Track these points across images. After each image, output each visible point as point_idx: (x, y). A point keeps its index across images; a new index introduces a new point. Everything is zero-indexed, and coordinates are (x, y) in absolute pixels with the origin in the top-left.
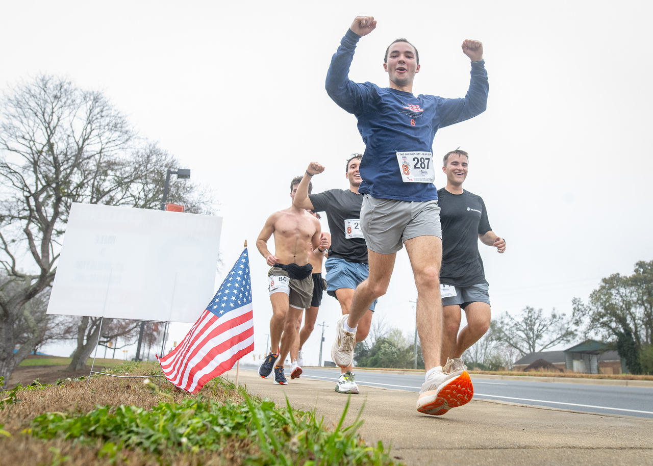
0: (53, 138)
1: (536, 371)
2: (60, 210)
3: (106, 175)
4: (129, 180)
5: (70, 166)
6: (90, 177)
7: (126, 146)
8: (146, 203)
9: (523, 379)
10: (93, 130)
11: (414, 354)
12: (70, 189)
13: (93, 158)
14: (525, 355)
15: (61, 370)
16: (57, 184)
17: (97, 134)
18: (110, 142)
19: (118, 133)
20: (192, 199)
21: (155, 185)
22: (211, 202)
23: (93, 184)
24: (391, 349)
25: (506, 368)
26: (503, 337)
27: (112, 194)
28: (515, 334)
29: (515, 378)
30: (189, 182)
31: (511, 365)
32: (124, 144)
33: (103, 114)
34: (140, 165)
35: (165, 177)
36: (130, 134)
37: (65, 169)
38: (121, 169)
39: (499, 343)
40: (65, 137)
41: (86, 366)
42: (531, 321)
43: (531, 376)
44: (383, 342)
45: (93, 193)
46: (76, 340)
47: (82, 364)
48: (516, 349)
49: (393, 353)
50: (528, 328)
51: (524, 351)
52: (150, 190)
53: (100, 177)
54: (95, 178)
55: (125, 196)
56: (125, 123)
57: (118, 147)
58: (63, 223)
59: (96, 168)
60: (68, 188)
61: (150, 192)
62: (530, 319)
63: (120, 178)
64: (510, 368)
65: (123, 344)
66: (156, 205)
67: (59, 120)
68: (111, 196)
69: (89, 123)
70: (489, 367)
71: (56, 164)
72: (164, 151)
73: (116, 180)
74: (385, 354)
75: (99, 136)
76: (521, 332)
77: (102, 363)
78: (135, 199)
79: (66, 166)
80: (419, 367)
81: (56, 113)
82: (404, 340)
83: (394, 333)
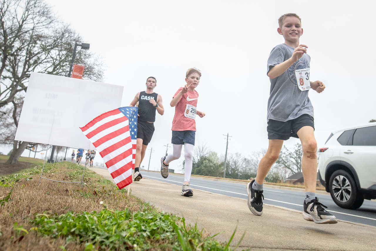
0: (3, 18)
1: (301, 185)
2: (6, 63)
3: (36, 43)
4: (50, 48)
5: (14, 37)
6: (26, 44)
7: (49, 26)
8: (60, 62)
9: (294, 189)
10: (29, 15)
11: (224, 168)
12: (12, 51)
13: (28, 32)
14: (294, 174)
15: (2, 163)
16: (5, 47)
17: (32, 18)
18: (39, 23)
19: (44, 18)
20: (90, 62)
21: (66, 52)
22: (102, 65)
23: (28, 49)
24: (210, 164)
25: (282, 181)
26: (281, 161)
27: (39, 55)
28: (289, 160)
29: (288, 189)
30: (88, 52)
31: (285, 179)
32: (48, 25)
33: (36, 5)
34: (58, 39)
35: (73, 47)
36: (52, 19)
37: (10, 38)
38: (45, 40)
39: (278, 164)
40: (11, 18)
41: (18, 161)
42: (299, 152)
43: (299, 188)
44: (205, 159)
45: (27, 54)
46: (13, 145)
47: (15, 160)
48: (289, 169)
49: (211, 166)
50: (297, 157)
51: (294, 170)
52: (63, 55)
53: (32, 44)
54: (28, 45)
55: (47, 58)
56: (49, 12)
57: (44, 27)
58: (7, 72)
59: (30, 38)
60: (12, 50)
61: (63, 56)
62: (299, 151)
63: (44, 46)
64: (284, 181)
65: (41, 149)
66: (66, 65)
67: (8, 7)
68: (38, 57)
69: (27, 10)
70: (271, 180)
71: (5, 35)
72: (73, 31)
73: (42, 47)
74: (205, 167)
75: (33, 19)
76: (293, 159)
77: (28, 161)
78: (53, 60)
79: (11, 36)
80: (227, 176)
81: (7, 3)
82: (218, 159)
83: (212, 154)
